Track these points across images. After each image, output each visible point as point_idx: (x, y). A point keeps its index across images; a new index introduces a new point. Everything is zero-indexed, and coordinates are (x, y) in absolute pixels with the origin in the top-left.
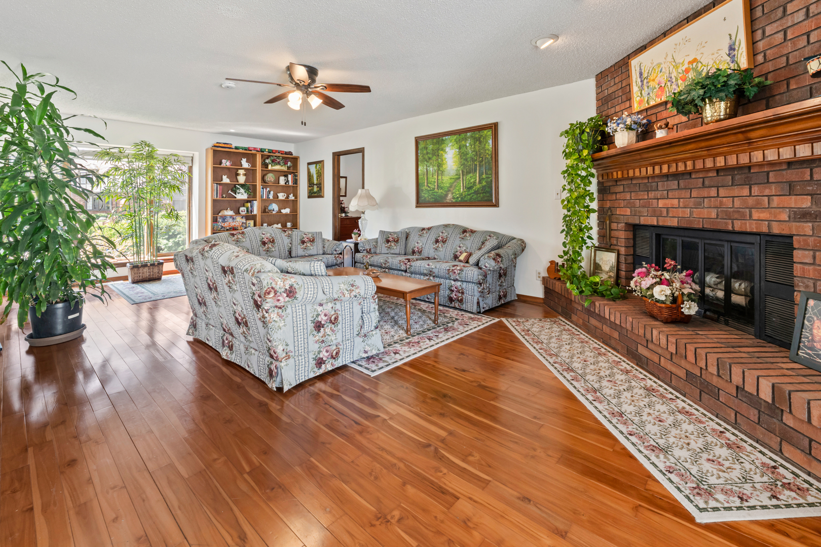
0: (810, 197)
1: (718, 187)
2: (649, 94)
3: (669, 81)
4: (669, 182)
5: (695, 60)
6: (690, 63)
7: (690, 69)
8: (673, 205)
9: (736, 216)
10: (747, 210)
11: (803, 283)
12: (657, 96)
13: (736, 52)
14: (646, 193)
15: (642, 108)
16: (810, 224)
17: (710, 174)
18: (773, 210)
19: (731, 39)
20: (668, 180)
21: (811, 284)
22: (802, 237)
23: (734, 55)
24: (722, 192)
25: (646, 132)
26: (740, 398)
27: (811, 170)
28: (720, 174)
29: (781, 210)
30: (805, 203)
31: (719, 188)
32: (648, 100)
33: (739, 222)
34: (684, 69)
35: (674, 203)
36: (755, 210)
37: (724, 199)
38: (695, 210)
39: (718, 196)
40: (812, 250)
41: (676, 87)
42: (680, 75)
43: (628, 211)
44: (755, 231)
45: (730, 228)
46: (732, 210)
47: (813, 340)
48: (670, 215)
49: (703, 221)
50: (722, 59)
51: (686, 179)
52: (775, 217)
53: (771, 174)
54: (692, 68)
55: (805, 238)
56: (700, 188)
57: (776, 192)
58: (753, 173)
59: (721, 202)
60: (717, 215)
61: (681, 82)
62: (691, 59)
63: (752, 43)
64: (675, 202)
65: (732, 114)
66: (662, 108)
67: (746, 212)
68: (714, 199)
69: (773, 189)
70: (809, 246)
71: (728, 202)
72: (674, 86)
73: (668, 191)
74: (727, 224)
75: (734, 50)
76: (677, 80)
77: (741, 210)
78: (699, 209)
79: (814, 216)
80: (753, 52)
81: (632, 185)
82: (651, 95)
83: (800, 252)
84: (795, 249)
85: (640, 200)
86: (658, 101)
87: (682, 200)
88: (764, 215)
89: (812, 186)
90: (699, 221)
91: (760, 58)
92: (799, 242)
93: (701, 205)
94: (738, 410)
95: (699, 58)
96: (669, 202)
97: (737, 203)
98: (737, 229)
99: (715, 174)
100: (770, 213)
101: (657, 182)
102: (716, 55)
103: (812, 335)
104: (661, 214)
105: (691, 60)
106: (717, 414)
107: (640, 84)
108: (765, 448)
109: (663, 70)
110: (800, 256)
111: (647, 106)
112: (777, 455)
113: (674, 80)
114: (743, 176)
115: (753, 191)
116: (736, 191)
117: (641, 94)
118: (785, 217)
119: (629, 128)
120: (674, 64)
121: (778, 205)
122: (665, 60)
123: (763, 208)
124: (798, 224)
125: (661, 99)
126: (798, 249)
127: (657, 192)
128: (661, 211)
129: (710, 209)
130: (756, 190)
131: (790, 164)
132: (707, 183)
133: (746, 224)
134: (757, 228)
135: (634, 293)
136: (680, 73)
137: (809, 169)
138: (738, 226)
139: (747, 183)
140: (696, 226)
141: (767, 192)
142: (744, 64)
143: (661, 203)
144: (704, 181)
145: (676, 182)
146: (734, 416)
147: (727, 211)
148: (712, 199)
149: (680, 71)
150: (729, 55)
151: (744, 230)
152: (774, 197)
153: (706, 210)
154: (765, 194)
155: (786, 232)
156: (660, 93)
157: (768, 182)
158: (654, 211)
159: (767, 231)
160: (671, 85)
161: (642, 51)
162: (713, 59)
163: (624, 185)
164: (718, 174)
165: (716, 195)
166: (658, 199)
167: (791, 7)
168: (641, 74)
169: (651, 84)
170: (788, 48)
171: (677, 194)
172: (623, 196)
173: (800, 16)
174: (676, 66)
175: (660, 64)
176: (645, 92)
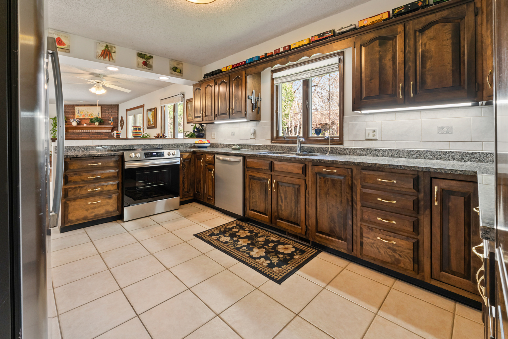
0: (108, 137)
1: (95, 135)
5: (92, 113)
12: (82, 116)
14: (78, 135)
15: (78, 118)
19: (98, 112)
25: (79, 123)
27: (108, 133)
34: (89, 114)
51: (89, 133)
63: (101, 114)
65: (99, 125)
69: (103, 136)
80: (102, 116)
86: (82, 118)
91: (102, 117)
102: (96, 114)
107: (78, 113)
111: (79, 118)
119: (76, 122)
130: (101, 136)
131: (106, 132)
142: (100, 117)
150: (98, 115)
161: (77, 106)
167: (107, 112)
168: (78, 111)
169: (81, 114)
170: (106, 117)
171: (86, 136)
172: (70, 136)
173: (108, 113)
174: (88, 112)
175: (83, 111)
176: (79, 115)
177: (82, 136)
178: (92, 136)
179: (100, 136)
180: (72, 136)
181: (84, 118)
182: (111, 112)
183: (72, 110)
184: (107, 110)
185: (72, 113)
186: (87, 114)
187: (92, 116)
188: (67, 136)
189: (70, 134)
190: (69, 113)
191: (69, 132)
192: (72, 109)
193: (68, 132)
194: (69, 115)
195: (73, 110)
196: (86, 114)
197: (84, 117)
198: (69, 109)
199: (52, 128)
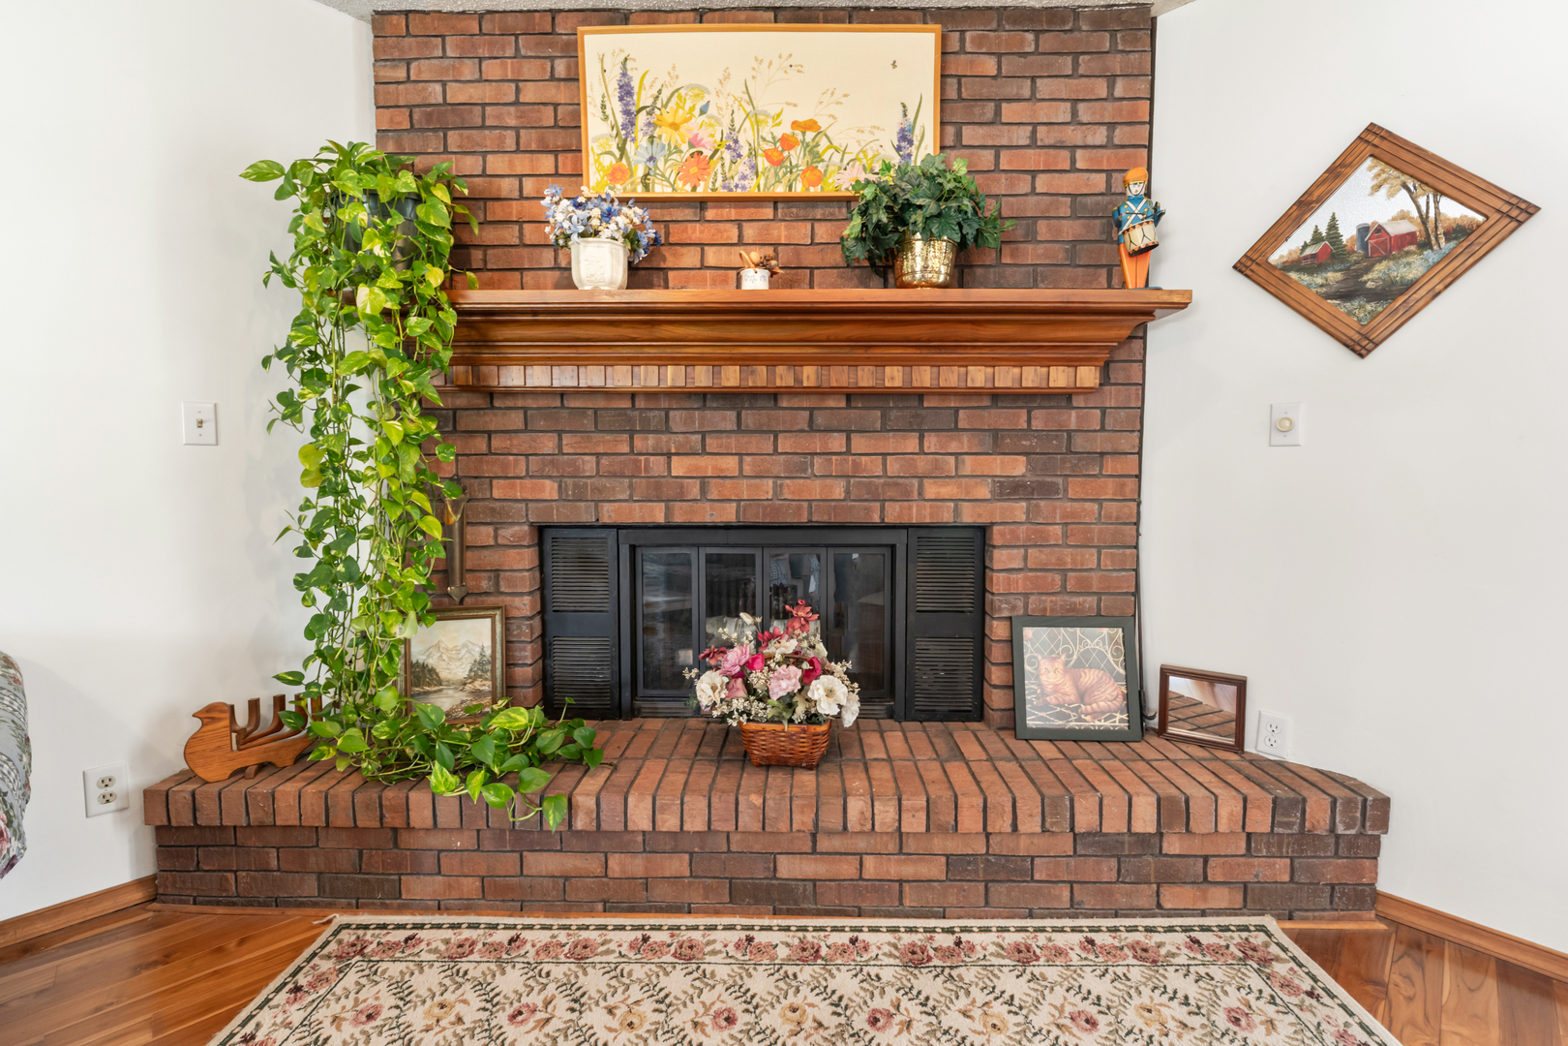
0: (1023, 459)
1: (849, 433)
2: (652, 159)
3: (729, 148)
4: (708, 414)
5: (811, 125)
6: (795, 124)
7: (797, 143)
8: (722, 470)
9: (890, 494)
10: (915, 482)
11: (1007, 603)
12: (682, 173)
13: (913, 150)
14: (626, 436)
15: (620, 192)
16: (1024, 504)
17: (831, 403)
18: (963, 480)
19: (905, 115)
20: (704, 407)
21: (1020, 604)
22: (1007, 527)
23: (910, 155)
24: (859, 443)
26: (1083, 852)
27: (1029, 413)
28: (853, 404)
29: (979, 480)
30: (1018, 467)
31: (853, 435)
32: (645, 176)
33: (897, 506)
34: (779, 136)
35: (724, 466)
36: (932, 481)
37: (863, 458)
38: (788, 481)
39: (848, 452)
40: (1023, 546)
41: (748, 172)
42: (766, 147)
43: (549, 489)
44: (928, 520)
45: (876, 519)
46: (882, 480)
47: (1044, 694)
48: (713, 494)
49: (810, 507)
50: (881, 150)
51: (763, 408)
52: (968, 493)
53: (962, 413)
54: (803, 142)
55: (1013, 527)
56: (802, 431)
57: (969, 447)
58: (927, 408)
59: (856, 465)
60: (848, 492)
61: (767, 164)
62: (802, 117)
63: (940, 146)
64: (730, 464)
66: (688, 213)
67: (912, 486)
68: (839, 457)
69: (964, 443)
70: (1019, 539)
71: (874, 466)
72: (742, 167)
73: (704, 435)
74: (868, 510)
75: (911, 143)
76: (753, 153)
77: (900, 481)
78: (802, 481)
79: (1030, 490)
81: (564, 413)
82: (661, 164)
83: (1005, 552)
84: (994, 547)
85: (598, 455)
86: (685, 190)
87: (748, 459)
88: (948, 490)
89: (1029, 440)
90: (799, 508)
92: (1002, 535)
93: (805, 471)
94: (1072, 878)
95: (823, 123)
96: (707, 465)
97: (894, 466)
98: (890, 519)
99: (843, 404)
100: (960, 486)
101: (667, 411)
102: (867, 137)
103: (1040, 685)
104: (682, 493)
105: (801, 119)
106: (1031, 910)
107: (620, 119)
108: (1134, 916)
109: (711, 110)
110: (1004, 558)
111: (640, 192)
112: (1154, 916)
113: (744, 151)
114: (907, 412)
115: (926, 444)
116: (891, 443)
117: (622, 149)
118: (984, 492)
120: (749, 108)
121: (972, 471)
122: (719, 87)
123: (947, 477)
124: (1005, 504)
125: (694, 189)
126: (999, 547)
127: (664, 437)
128: (682, 487)
129: (828, 481)
130: (932, 442)
131: (996, 398)
132: (820, 420)
133: (910, 508)
134: (931, 515)
135: (730, 721)
136: (764, 139)
137: (1025, 411)
138: (894, 514)
139: (915, 427)
140: (790, 519)
141: (954, 447)
143: (680, 465)
144: (811, 415)
145: (732, 415)
146: (1069, 894)
147: (870, 483)
148: (834, 458)
149: (765, 132)
150: (899, 149)
151: (905, 520)
152: (966, 457)
153: (818, 482)
154: (950, 451)
155: (983, 520)
156: (694, 170)
157: (956, 429)
158: (658, 487)
159: (952, 520)
160: (733, 162)
161: (612, 22)
162: (859, 142)
163: (525, 410)
164: (849, 406)
165: (844, 450)
166: (669, 455)
167: (1009, 112)
168: (626, 91)
169: (665, 134)
170: (1001, 185)
171: (733, 442)
172: (521, 442)
173: (1022, 136)
174: (756, 118)
175: (700, 90)
176: (638, 149)
177: (672, 443)
178: (816, 443)
179: (911, 444)
180: (548, 444)
181: (702, 203)
182: (1063, 112)
183: (529, 94)
184: (1011, 89)
185: (529, 138)
186: (746, 137)
187: (813, 173)
188: (480, 444)
189: (516, 420)
190: (488, 139)
191: (510, 393)
192: (530, 69)
193: (491, 395)
194: (496, 164)
195: (560, 94)
196: (733, 146)
197: (702, 191)
198: (492, 69)
199: (279, 333)
